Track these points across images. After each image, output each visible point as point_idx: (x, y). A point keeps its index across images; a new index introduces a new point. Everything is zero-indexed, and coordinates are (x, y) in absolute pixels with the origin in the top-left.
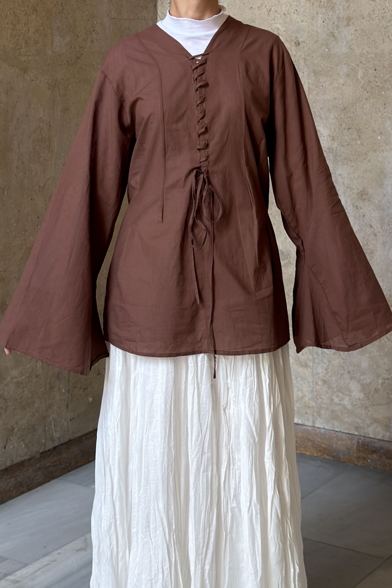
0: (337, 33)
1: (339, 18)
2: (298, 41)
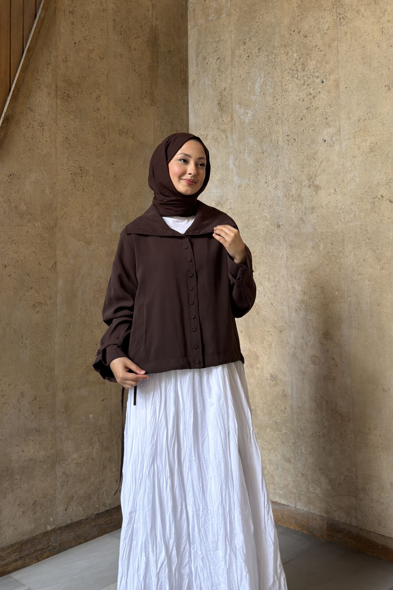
0: (305, 218)
1: (306, 208)
2: (279, 224)
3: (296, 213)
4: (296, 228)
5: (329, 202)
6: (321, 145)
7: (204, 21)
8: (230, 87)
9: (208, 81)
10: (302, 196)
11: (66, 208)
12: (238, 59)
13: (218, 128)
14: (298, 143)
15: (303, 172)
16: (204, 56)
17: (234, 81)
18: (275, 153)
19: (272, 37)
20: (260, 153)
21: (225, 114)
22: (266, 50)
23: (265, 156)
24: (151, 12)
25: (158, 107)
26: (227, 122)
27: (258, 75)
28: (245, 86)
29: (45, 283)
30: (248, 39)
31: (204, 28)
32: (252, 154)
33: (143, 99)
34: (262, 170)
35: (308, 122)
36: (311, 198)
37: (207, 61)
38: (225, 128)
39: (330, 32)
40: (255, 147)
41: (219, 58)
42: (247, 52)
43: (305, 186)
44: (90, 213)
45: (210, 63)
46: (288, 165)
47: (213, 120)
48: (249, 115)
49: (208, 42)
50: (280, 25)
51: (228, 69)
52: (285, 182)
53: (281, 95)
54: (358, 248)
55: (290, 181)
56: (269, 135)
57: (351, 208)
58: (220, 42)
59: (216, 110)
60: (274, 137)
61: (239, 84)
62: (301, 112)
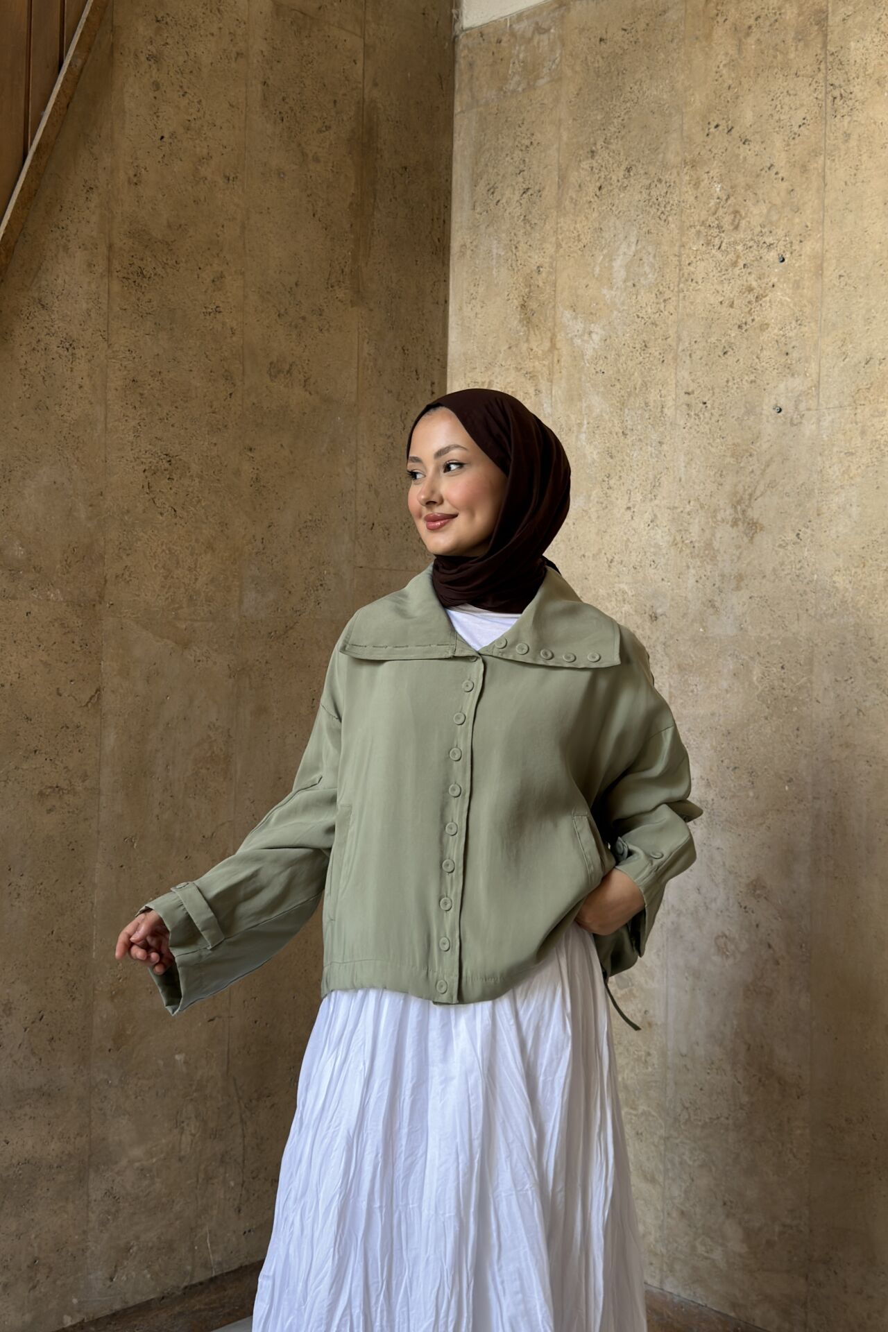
0: (719, 600)
1: (723, 576)
2: (655, 614)
3: (698, 588)
4: (695, 624)
5: (782, 564)
6: (770, 419)
7: (494, 92)
8: (551, 267)
9: (497, 248)
10: (716, 545)
11: (128, 555)
12: (574, 196)
13: (519, 367)
14: (712, 414)
15: (720, 487)
16: (493, 182)
17: (561, 250)
18: (654, 437)
19: (661, 140)
20: (617, 434)
21: (537, 333)
22: (646, 173)
23: (629, 441)
24: (360, 64)
25: (371, 310)
26: (540, 352)
27: (621, 236)
28: (589, 265)
29: (71, 739)
30: (600, 143)
31: (494, 110)
32: (597, 436)
33: (332, 287)
34: (620, 477)
35: (741, 360)
36: (738, 553)
37: (497, 196)
38: (534, 367)
39: (807, 133)
40: (607, 417)
41: (528, 189)
42: (597, 176)
43: (723, 521)
44: (190, 569)
45: (504, 201)
46: (686, 467)
47: (507, 347)
48: (594, 336)
49: (502, 148)
50: (684, 111)
51: (547, 217)
52: (676, 508)
53: (676, 289)
54: (847, 680)
55: (688, 506)
56: (641, 390)
57: (834, 582)
58: (531, 148)
59: (514, 323)
60: (653, 396)
61: (574, 257)
62: (725, 334)
